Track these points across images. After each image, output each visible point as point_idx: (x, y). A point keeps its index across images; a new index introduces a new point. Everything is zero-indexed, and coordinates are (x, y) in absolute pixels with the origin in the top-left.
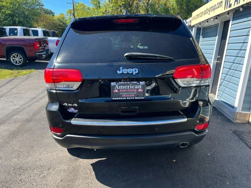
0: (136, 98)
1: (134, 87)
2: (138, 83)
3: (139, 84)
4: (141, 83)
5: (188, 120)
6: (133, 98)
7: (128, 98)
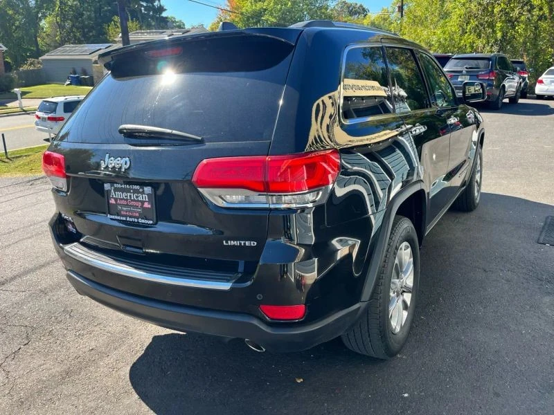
0: (141, 221)
1: (137, 197)
2: (141, 190)
3: (143, 193)
4: (146, 189)
5: (232, 289)
6: (136, 220)
7: (128, 219)
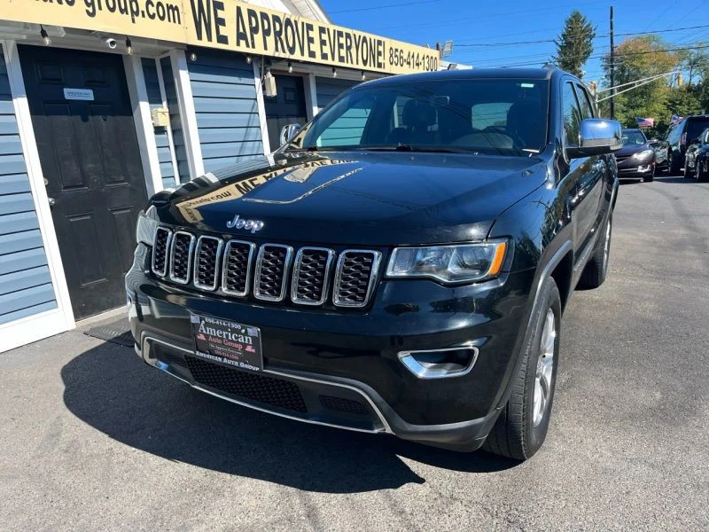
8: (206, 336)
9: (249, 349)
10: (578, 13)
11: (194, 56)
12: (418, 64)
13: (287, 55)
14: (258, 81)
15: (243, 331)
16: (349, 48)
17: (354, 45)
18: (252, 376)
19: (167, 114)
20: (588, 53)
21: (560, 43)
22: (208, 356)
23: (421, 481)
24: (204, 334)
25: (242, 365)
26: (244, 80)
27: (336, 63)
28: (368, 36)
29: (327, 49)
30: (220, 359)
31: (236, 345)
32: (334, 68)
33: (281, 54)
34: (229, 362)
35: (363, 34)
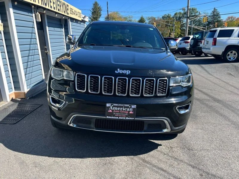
8: (113, 110)
9: (131, 112)
10: (96, 2)
11: (16, 3)
12: (77, 15)
13: (44, 6)
14: (34, 15)
15: (130, 107)
16: (60, 6)
17: (61, 5)
18: (132, 122)
19: (2, 26)
20: (100, 15)
21: (92, 11)
22: (112, 117)
23: (161, 145)
24: (112, 110)
25: (127, 118)
26: (30, 14)
27: (57, 11)
28: (65, 3)
29: (55, 6)
30: (117, 118)
31: (125, 112)
32: (56, 13)
33: (43, 6)
34: (121, 118)
35: (64, 2)
